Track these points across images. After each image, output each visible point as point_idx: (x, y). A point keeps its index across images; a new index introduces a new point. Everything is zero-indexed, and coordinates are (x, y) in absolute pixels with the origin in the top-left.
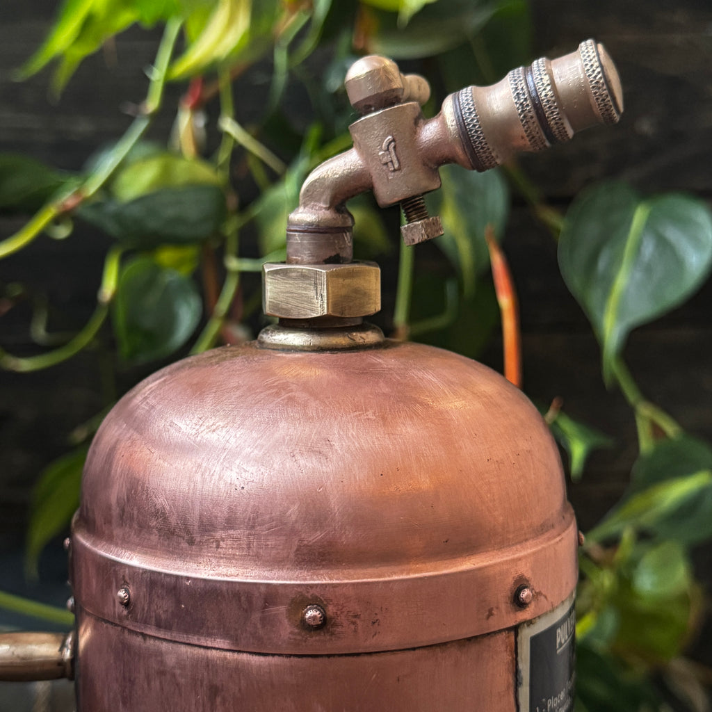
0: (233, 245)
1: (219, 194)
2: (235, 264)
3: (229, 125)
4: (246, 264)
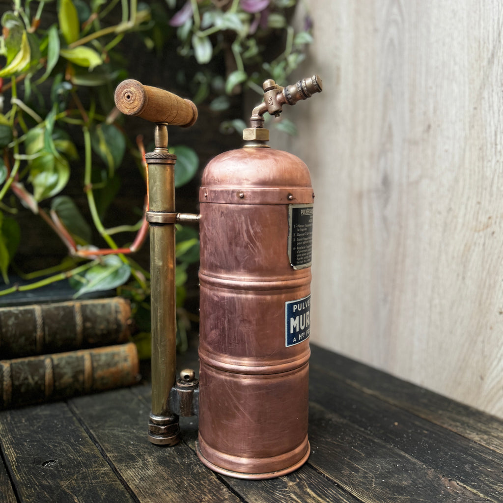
0: (16, 150)
1: (10, 129)
2: (17, 157)
3: (15, 100)
4: (23, 157)
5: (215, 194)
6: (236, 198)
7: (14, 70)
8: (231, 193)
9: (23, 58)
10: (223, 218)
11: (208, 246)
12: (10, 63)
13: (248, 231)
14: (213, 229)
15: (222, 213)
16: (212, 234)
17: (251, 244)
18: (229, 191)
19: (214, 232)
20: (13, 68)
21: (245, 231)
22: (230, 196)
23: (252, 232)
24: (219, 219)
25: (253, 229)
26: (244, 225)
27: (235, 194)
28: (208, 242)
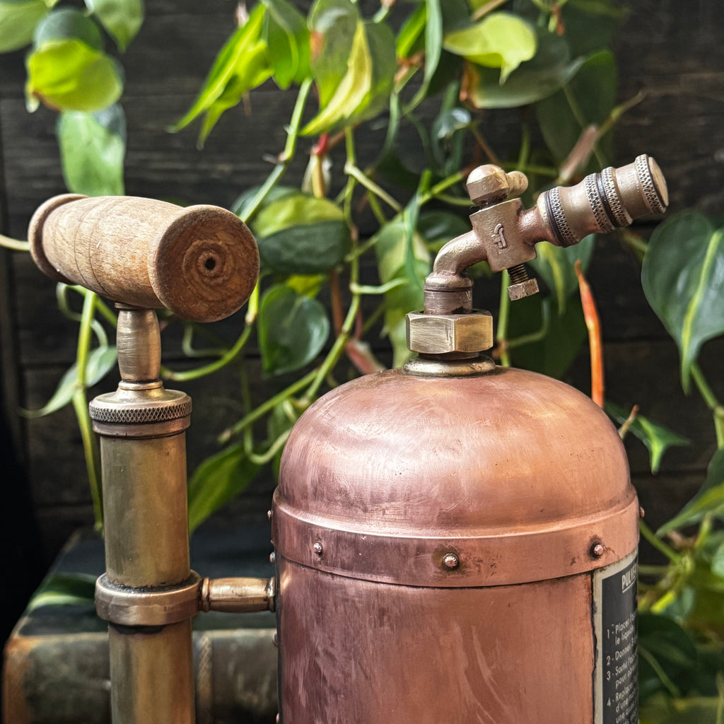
2: (357, 289)
3: (351, 169)
4: (368, 290)
5: (357, 552)
6: (432, 570)
7: (337, 117)
8: (414, 551)
9: (357, 84)
10: (386, 628)
11: (328, 710)
12: (326, 105)
13: (473, 672)
14: (348, 659)
15: (382, 612)
16: (347, 676)
17: (486, 713)
18: (406, 547)
19: (353, 668)
20: (335, 113)
21: (466, 672)
22: (411, 560)
23: (487, 673)
24: (370, 632)
25: (489, 665)
26: (461, 654)
27: (428, 556)
28: (330, 698)
